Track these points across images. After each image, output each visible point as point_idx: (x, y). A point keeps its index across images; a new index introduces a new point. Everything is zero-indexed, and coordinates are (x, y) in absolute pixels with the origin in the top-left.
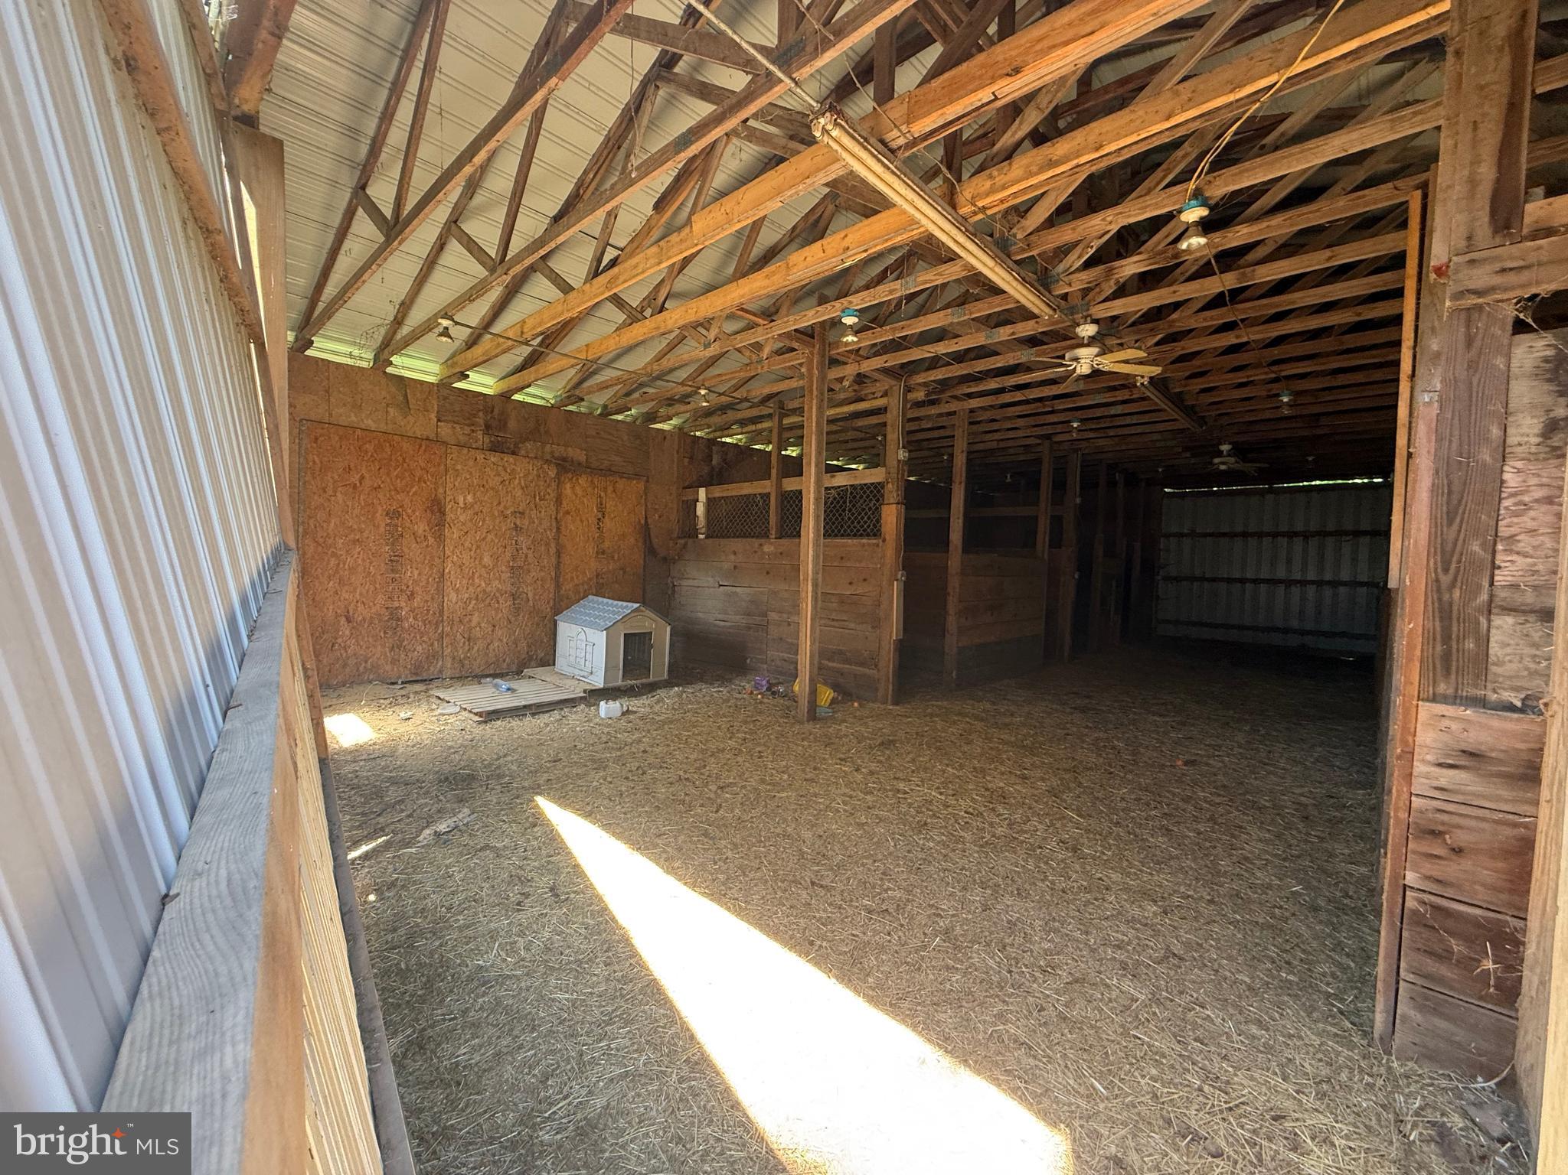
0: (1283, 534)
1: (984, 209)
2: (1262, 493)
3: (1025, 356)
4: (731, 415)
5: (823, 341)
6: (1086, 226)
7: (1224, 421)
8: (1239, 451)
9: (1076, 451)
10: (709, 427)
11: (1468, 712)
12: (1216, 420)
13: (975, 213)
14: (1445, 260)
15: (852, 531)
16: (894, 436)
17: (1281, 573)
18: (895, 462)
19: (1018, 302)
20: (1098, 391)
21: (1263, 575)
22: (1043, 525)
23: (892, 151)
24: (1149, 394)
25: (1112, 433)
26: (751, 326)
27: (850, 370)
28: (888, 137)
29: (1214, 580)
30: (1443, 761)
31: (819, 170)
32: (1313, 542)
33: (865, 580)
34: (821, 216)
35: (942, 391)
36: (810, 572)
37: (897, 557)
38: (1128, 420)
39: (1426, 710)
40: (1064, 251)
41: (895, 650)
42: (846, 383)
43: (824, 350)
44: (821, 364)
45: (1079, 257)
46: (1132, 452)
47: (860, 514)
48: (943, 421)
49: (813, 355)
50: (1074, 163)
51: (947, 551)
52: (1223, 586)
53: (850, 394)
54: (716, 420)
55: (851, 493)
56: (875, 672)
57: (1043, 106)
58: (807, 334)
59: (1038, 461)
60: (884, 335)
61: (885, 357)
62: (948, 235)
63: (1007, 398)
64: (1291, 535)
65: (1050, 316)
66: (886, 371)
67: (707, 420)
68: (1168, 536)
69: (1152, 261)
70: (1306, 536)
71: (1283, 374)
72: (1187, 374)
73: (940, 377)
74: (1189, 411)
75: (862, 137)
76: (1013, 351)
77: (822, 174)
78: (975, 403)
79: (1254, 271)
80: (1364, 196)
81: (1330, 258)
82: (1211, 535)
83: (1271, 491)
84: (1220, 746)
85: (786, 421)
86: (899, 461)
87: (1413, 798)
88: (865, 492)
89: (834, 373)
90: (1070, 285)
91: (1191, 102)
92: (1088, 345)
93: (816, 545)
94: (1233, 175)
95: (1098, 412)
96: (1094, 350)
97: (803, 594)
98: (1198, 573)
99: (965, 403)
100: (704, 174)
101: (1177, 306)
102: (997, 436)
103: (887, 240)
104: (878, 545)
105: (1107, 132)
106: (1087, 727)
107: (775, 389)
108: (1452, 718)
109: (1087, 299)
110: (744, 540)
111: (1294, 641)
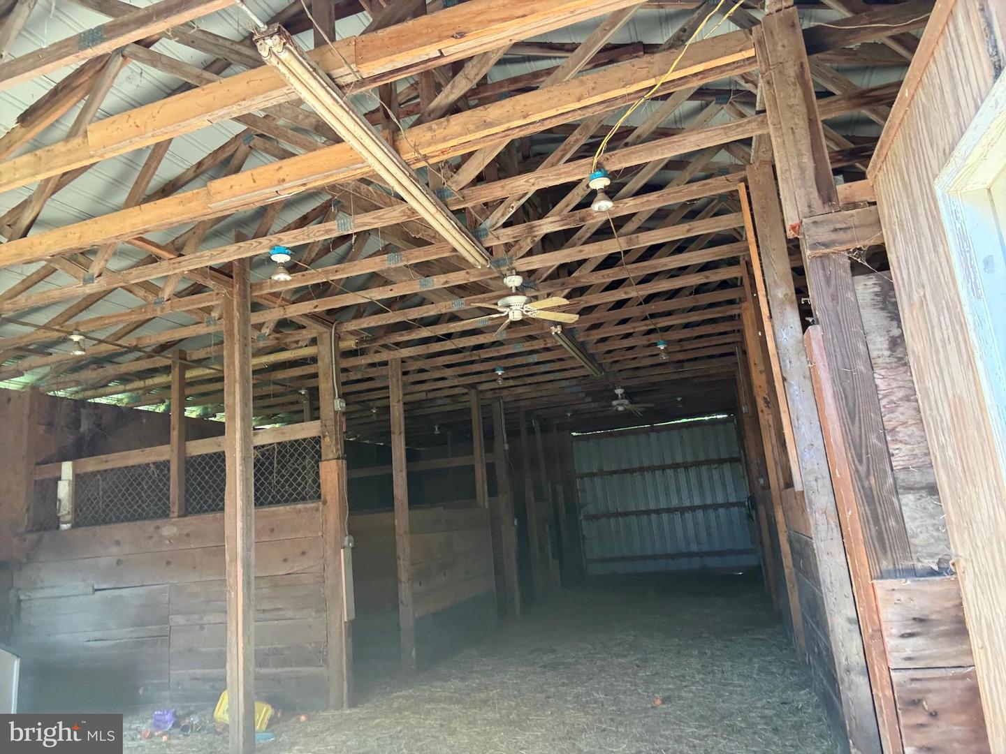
0: (670, 467)
1: (425, 158)
2: (647, 431)
3: (454, 305)
4: (110, 370)
5: (244, 282)
6: (511, 185)
7: (617, 367)
8: (628, 394)
9: (498, 398)
10: (78, 383)
11: (909, 582)
12: (610, 367)
13: (418, 160)
14: (797, 221)
15: (282, 496)
16: (327, 385)
17: (675, 502)
18: (332, 414)
19: (454, 250)
20: (518, 341)
21: (663, 505)
22: (480, 473)
23: (341, 87)
24: (562, 343)
25: (529, 380)
26: (154, 259)
27: (271, 316)
28: (336, 73)
29: (626, 514)
30: (903, 632)
31: (256, 94)
32: (692, 471)
33: (303, 553)
34: (232, 156)
35: (374, 340)
36: (239, 550)
37: (342, 522)
38: (543, 368)
39: (882, 586)
40: (489, 207)
41: (347, 636)
42: (266, 331)
43: (245, 290)
44: (242, 306)
45: (503, 215)
46: (545, 398)
47: (291, 475)
48: (372, 372)
49: (231, 294)
50: (505, 126)
51: (393, 510)
52: (634, 519)
53: (271, 342)
54: (90, 375)
55: (279, 452)
56: (323, 669)
57: (471, 76)
58: (225, 272)
59: (468, 411)
60: (314, 277)
61: (315, 302)
62: (394, 177)
63: (437, 347)
64: (675, 466)
65: (483, 266)
66: (314, 317)
67: (75, 376)
68: (582, 477)
69: (563, 222)
70: (686, 466)
71: (659, 325)
72: (588, 325)
73: (373, 324)
74: (591, 358)
75: (312, 67)
76: (445, 300)
77: (260, 98)
78: (406, 352)
79: (638, 237)
80: (709, 184)
81: (689, 231)
82: (615, 472)
83: (653, 429)
84: (683, 676)
85: (189, 374)
86: (336, 412)
87: (893, 673)
88: (296, 450)
89: (255, 318)
90: (498, 238)
91: (594, 90)
92: (516, 294)
93: (246, 515)
94: (624, 155)
95: (519, 361)
96: (522, 299)
97: (231, 581)
98: (612, 509)
99: (396, 352)
100: (93, 91)
101: (581, 263)
102: (426, 387)
103: (328, 176)
104: (317, 510)
105: (531, 104)
106: (563, 684)
107: (177, 335)
108: (900, 590)
109: (510, 253)
110: (132, 524)
111: (696, 563)
